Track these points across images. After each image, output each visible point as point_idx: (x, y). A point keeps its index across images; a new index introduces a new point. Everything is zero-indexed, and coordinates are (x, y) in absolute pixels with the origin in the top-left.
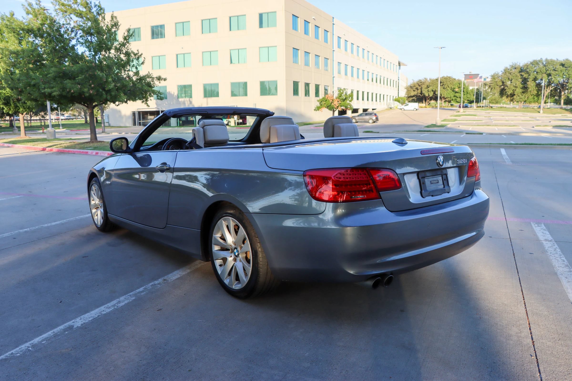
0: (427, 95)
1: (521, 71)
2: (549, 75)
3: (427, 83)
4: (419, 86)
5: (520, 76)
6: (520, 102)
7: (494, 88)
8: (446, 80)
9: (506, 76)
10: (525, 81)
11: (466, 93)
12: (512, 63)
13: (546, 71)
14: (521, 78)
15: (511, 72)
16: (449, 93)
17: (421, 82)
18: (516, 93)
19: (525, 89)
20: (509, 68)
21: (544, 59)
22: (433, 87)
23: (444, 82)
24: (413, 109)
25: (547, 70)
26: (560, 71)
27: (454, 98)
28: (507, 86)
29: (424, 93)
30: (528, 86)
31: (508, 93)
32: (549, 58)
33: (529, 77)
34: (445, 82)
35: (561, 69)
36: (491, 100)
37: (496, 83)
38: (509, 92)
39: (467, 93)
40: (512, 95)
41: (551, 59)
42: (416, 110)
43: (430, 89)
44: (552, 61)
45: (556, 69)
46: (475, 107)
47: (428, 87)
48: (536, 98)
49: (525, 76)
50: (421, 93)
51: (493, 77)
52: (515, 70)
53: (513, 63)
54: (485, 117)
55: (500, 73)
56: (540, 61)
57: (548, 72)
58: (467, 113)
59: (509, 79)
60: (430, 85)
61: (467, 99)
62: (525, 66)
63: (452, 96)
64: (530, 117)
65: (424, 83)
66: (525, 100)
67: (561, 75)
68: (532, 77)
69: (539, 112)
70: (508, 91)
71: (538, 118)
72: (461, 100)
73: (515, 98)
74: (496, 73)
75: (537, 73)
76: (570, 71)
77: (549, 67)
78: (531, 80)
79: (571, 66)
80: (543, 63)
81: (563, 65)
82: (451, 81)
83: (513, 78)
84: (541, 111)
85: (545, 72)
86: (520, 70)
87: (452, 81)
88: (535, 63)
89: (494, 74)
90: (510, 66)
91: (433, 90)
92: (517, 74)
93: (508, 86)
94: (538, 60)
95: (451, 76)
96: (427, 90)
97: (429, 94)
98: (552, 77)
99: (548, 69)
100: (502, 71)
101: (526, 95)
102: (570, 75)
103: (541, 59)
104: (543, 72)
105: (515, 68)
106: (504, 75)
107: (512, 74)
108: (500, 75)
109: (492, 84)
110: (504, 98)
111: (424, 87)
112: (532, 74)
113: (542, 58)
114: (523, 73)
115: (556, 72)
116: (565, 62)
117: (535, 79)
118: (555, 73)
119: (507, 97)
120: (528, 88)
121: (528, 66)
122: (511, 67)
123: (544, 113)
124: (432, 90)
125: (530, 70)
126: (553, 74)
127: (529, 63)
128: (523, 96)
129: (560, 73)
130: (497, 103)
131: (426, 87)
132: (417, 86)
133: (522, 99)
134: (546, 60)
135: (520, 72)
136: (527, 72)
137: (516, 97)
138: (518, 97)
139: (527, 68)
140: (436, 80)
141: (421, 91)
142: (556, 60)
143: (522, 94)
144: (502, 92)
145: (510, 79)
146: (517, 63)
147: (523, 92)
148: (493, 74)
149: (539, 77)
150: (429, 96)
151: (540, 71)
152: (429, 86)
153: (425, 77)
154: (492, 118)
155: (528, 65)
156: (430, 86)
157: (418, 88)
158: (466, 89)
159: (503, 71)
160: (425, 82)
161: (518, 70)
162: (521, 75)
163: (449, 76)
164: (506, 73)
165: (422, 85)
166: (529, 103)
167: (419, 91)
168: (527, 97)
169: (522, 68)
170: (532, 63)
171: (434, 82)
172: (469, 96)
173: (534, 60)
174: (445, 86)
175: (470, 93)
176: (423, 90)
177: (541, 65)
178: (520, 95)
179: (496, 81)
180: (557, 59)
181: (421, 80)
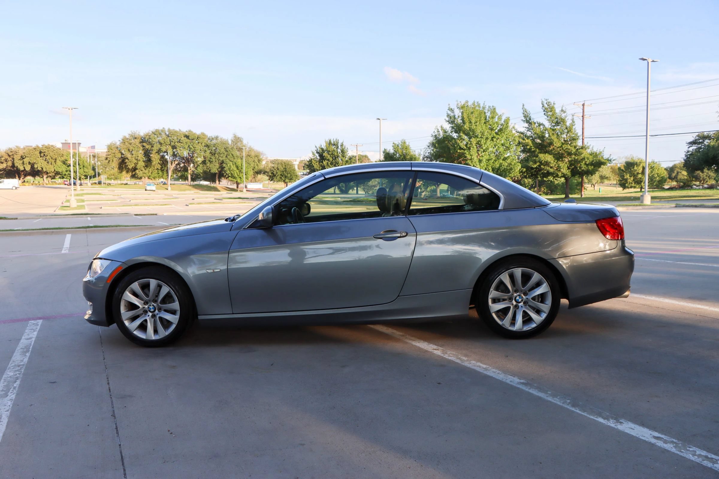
0: (22, 168)
1: (143, 141)
2: (174, 147)
3: (21, 153)
4: (9, 156)
5: (141, 147)
6: (143, 178)
7: (111, 161)
8: (48, 149)
9: (125, 147)
10: (147, 153)
11: (81, 167)
12: (131, 131)
13: (171, 143)
14: (143, 150)
15: (131, 142)
16: (60, 166)
17: (12, 151)
18: (138, 167)
19: (148, 161)
20: (127, 137)
21: (166, 129)
22: (31, 159)
23: (45, 152)
24: (11, 188)
25: (171, 141)
26: (185, 143)
27: (67, 173)
28: (127, 158)
29: (17, 166)
30: (153, 159)
31: (129, 166)
32: (171, 128)
33: (153, 148)
34: (47, 152)
35: (186, 141)
36: (109, 175)
37: (113, 155)
38: (131, 166)
39: (84, 167)
40: (135, 169)
41: (174, 130)
42: (16, 189)
43: (26, 160)
44: (176, 132)
45: (181, 141)
46: (89, 184)
47: (24, 159)
48: (161, 173)
49: (147, 147)
50: (13, 166)
51: (110, 147)
52: (136, 140)
53: (133, 132)
54: (113, 195)
55: (118, 143)
56: (162, 131)
57: (173, 144)
58: (85, 192)
59: (129, 150)
60: (27, 155)
61: (84, 174)
62: (147, 136)
63: (64, 170)
64: (165, 195)
65: (17, 153)
66: (149, 175)
67: (186, 147)
68: (155, 148)
69: (167, 189)
70: (129, 164)
71: (174, 196)
72: (77, 176)
73: (137, 173)
74: (114, 143)
75: (161, 144)
76: (195, 144)
77: (174, 138)
78: (155, 152)
79: (195, 138)
80: (166, 134)
81: (187, 137)
82: (54, 151)
83: (134, 149)
84: (169, 188)
85: (169, 144)
86: (141, 140)
87: (57, 151)
88: (157, 133)
89: (111, 144)
90: (130, 135)
91: (31, 162)
92: (138, 145)
93: (129, 159)
94: (160, 129)
95: (54, 145)
96: (21, 162)
97: (24, 167)
98: (178, 149)
99: (173, 140)
100: (119, 141)
101: (150, 170)
102: (195, 148)
103: (163, 128)
104: (167, 144)
105: (136, 138)
106: (122, 145)
107: (132, 144)
108: (118, 145)
109: (109, 155)
110: (124, 173)
111: (17, 158)
112: (155, 146)
113: (165, 128)
114: (145, 144)
115: (182, 144)
116: (189, 134)
117: (159, 151)
118: (180, 145)
119: (127, 172)
120: (152, 162)
121: (150, 136)
122: (131, 137)
123: (172, 190)
124: (29, 163)
125: (152, 141)
126: (178, 146)
127: (151, 132)
128: (147, 170)
129: (185, 145)
130: (116, 179)
131: (20, 158)
132: (7, 157)
133: (145, 173)
134: (169, 130)
135: (140, 143)
136: (150, 142)
137: (139, 171)
138: (141, 172)
139: (149, 138)
140: (35, 149)
141: (13, 164)
142: (178, 130)
143: (145, 168)
144: (122, 165)
145: (131, 150)
146: (136, 131)
147: (147, 166)
148: (109, 144)
149: (164, 149)
150: (25, 169)
151: (164, 143)
152: (24, 157)
153: (17, 145)
154: (122, 196)
155: (150, 134)
156: (26, 157)
157: (7, 159)
158: (82, 161)
159: (121, 141)
160: (17, 151)
161: (138, 141)
162: (143, 146)
163: (51, 144)
164: (125, 143)
165: (13, 155)
166: (153, 179)
167: (10, 164)
168: (151, 172)
169: (142, 137)
170: (154, 133)
171: (31, 152)
172: (86, 170)
173: (157, 130)
174: (47, 157)
175: (87, 166)
176: (15, 162)
177: (164, 136)
178: (143, 169)
179: (113, 152)
180: (180, 130)
181: (11, 149)
